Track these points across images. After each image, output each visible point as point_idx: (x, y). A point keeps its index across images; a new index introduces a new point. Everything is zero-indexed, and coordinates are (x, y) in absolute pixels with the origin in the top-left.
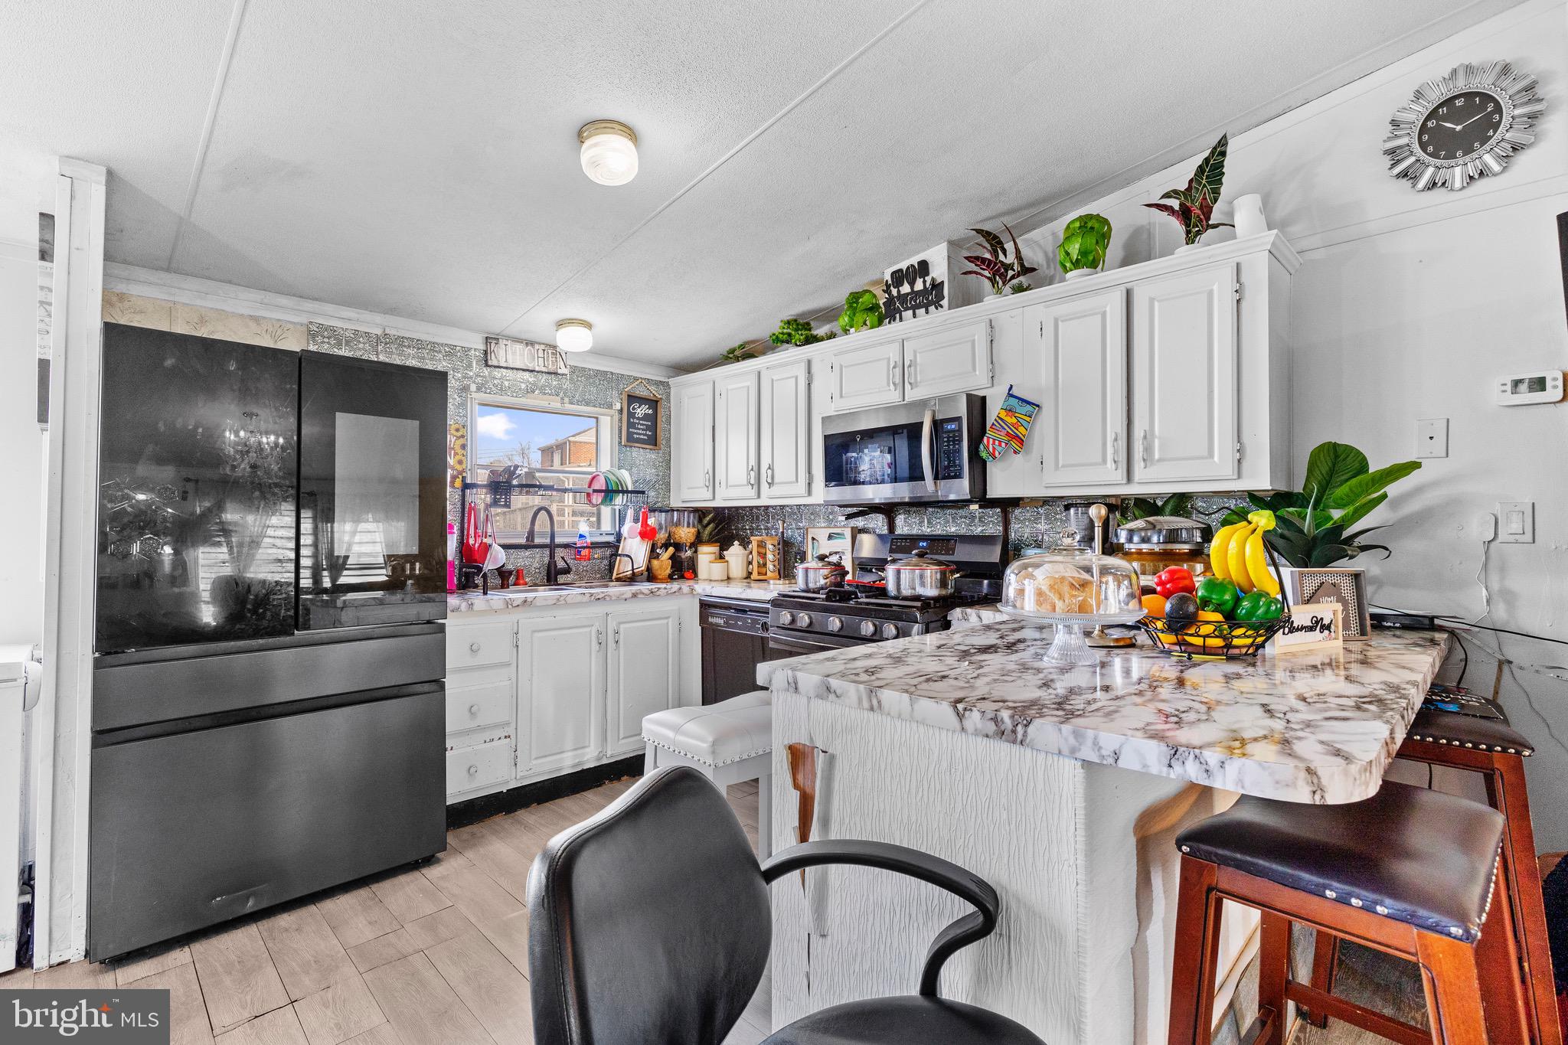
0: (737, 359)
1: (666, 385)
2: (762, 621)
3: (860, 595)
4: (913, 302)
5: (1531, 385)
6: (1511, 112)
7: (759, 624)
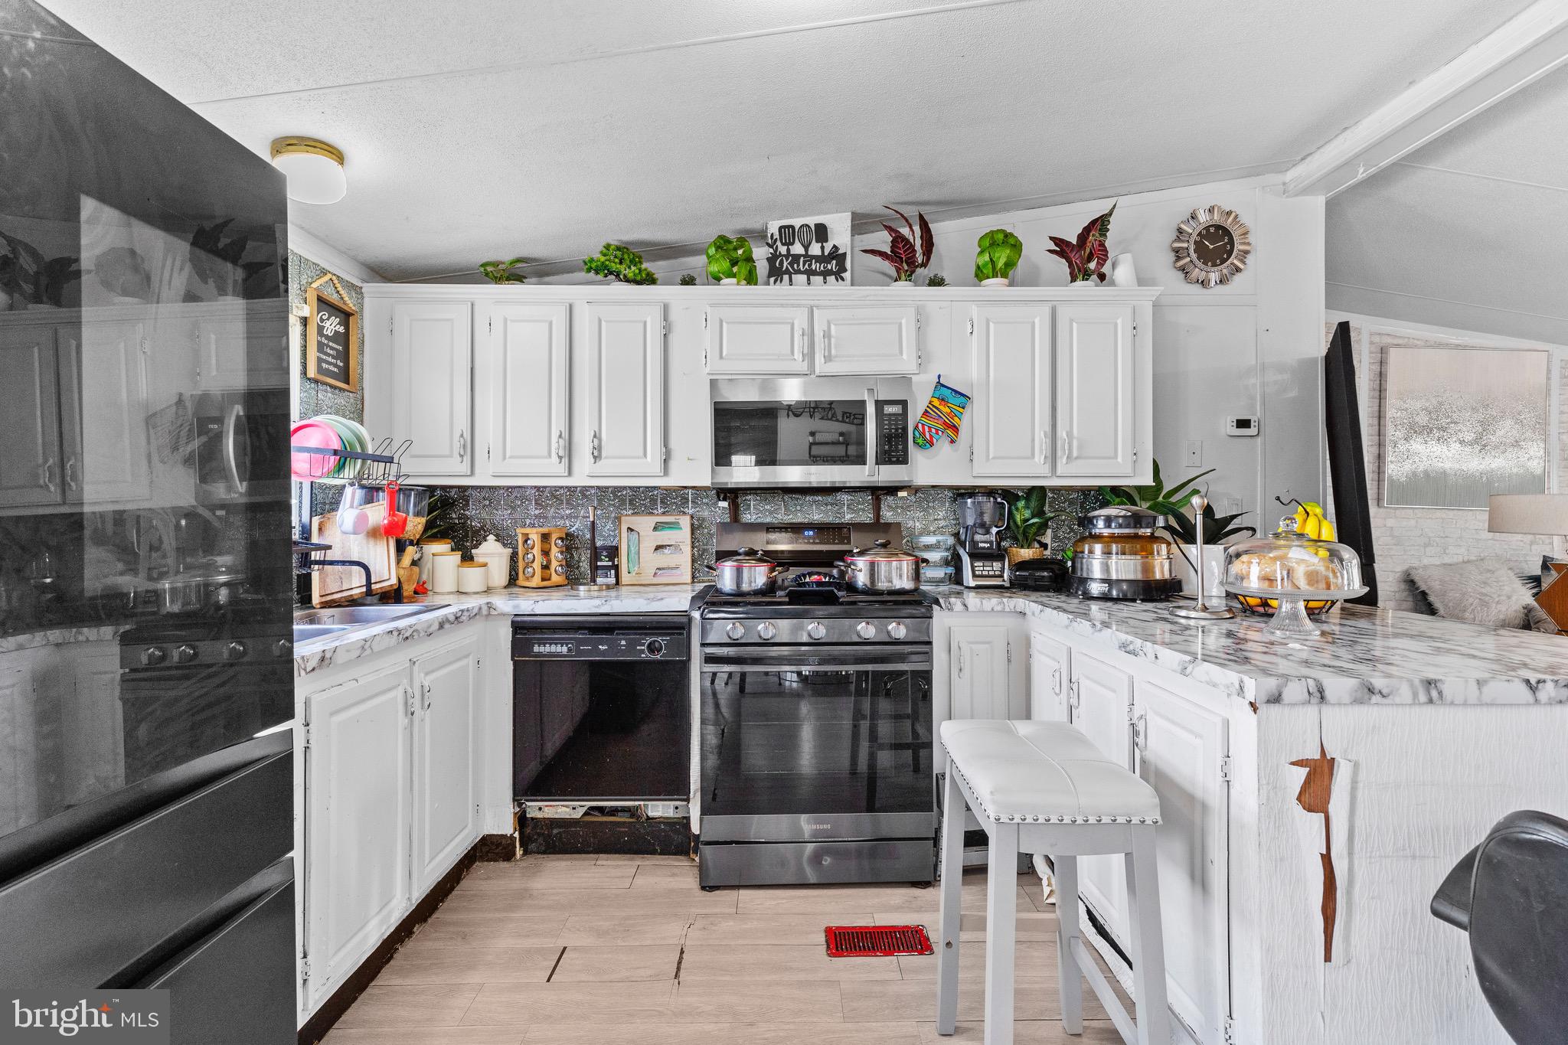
0: (498, 279)
1: (357, 290)
2: (649, 640)
3: (840, 594)
4: (806, 266)
5: (1243, 424)
6: (1238, 247)
7: (643, 645)
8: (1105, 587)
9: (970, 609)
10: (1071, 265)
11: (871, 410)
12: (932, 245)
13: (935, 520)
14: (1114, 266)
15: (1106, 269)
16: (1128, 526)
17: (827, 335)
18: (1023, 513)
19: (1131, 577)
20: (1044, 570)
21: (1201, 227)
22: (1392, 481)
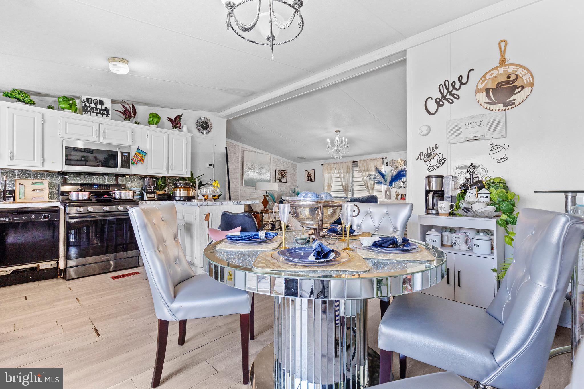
2: (44, 215)
3: (112, 200)
4: (96, 111)
5: (210, 165)
6: (210, 127)
7: (42, 216)
8: (179, 198)
9: (147, 204)
10: (172, 125)
11: (119, 154)
12: (136, 113)
13: (135, 184)
14: (183, 127)
15: (181, 127)
16: (184, 185)
17: (104, 132)
18: (160, 183)
19: (185, 195)
20: (165, 195)
21: (202, 121)
22: (244, 180)
